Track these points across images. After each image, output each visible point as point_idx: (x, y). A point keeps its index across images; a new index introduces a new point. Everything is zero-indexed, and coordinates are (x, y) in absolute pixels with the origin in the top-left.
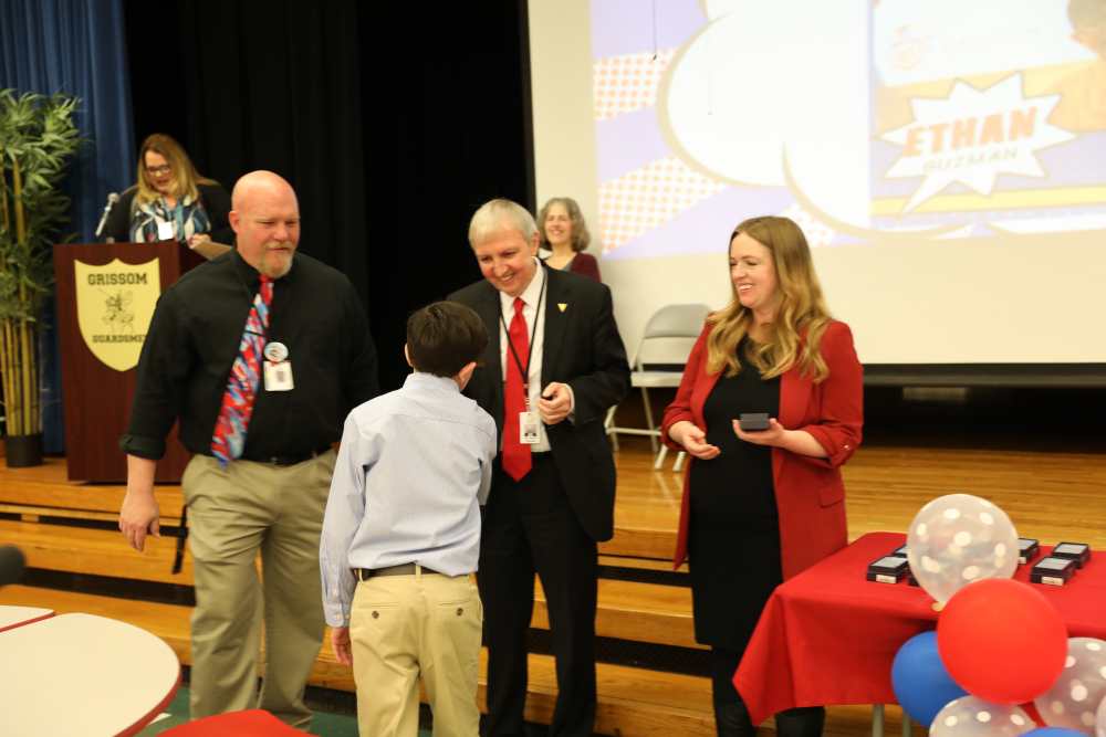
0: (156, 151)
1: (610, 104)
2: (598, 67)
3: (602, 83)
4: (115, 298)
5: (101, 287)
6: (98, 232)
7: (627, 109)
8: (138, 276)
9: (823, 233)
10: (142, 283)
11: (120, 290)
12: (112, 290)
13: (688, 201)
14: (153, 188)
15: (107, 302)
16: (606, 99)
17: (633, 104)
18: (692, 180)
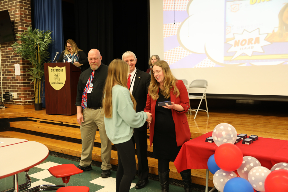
0: (69, 43)
2: (165, 26)
3: (165, 29)
4: (56, 74)
5: (54, 72)
6: (54, 60)
7: (170, 35)
8: (61, 70)
9: (213, 64)
13: (183, 56)
16: (166, 33)
17: (172, 34)
18: (184, 52)
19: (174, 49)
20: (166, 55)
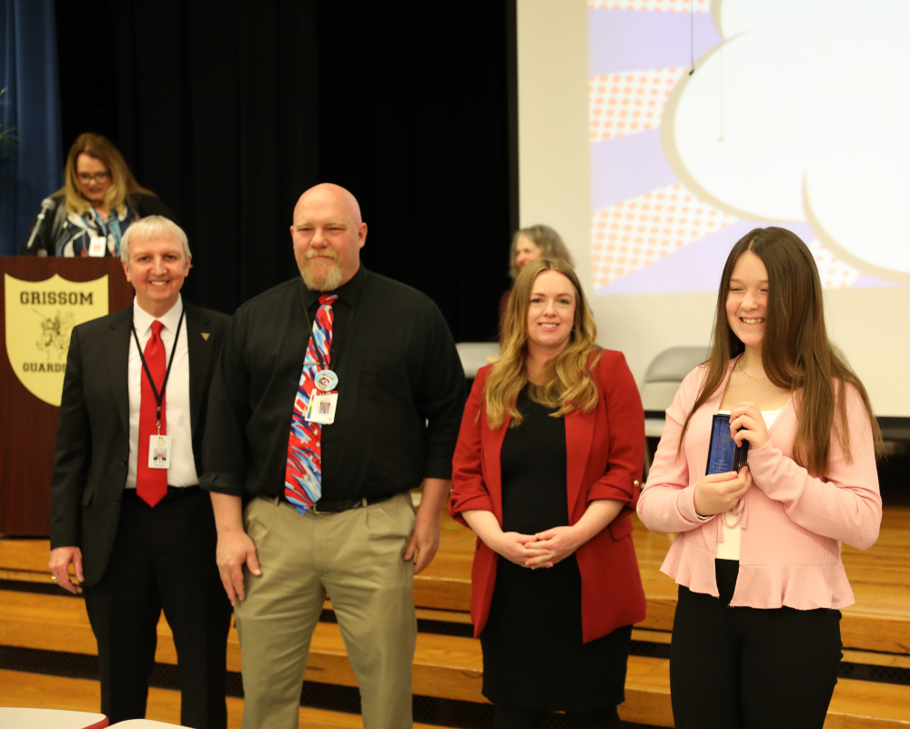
0: (93, 155)
1: (608, 124)
2: (596, 83)
3: (599, 101)
4: (53, 320)
5: (36, 306)
6: (30, 243)
7: (627, 131)
8: (82, 295)
9: (846, 273)
10: (86, 304)
11: (59, 312)
12: (50, 311)
13: (694, 234)
14: (83, 197)
15: (43, 325)
16: (603, 118)
17: (634, 126)
18: (699, 211)
19: (648, 196)
20: (602, 225)
